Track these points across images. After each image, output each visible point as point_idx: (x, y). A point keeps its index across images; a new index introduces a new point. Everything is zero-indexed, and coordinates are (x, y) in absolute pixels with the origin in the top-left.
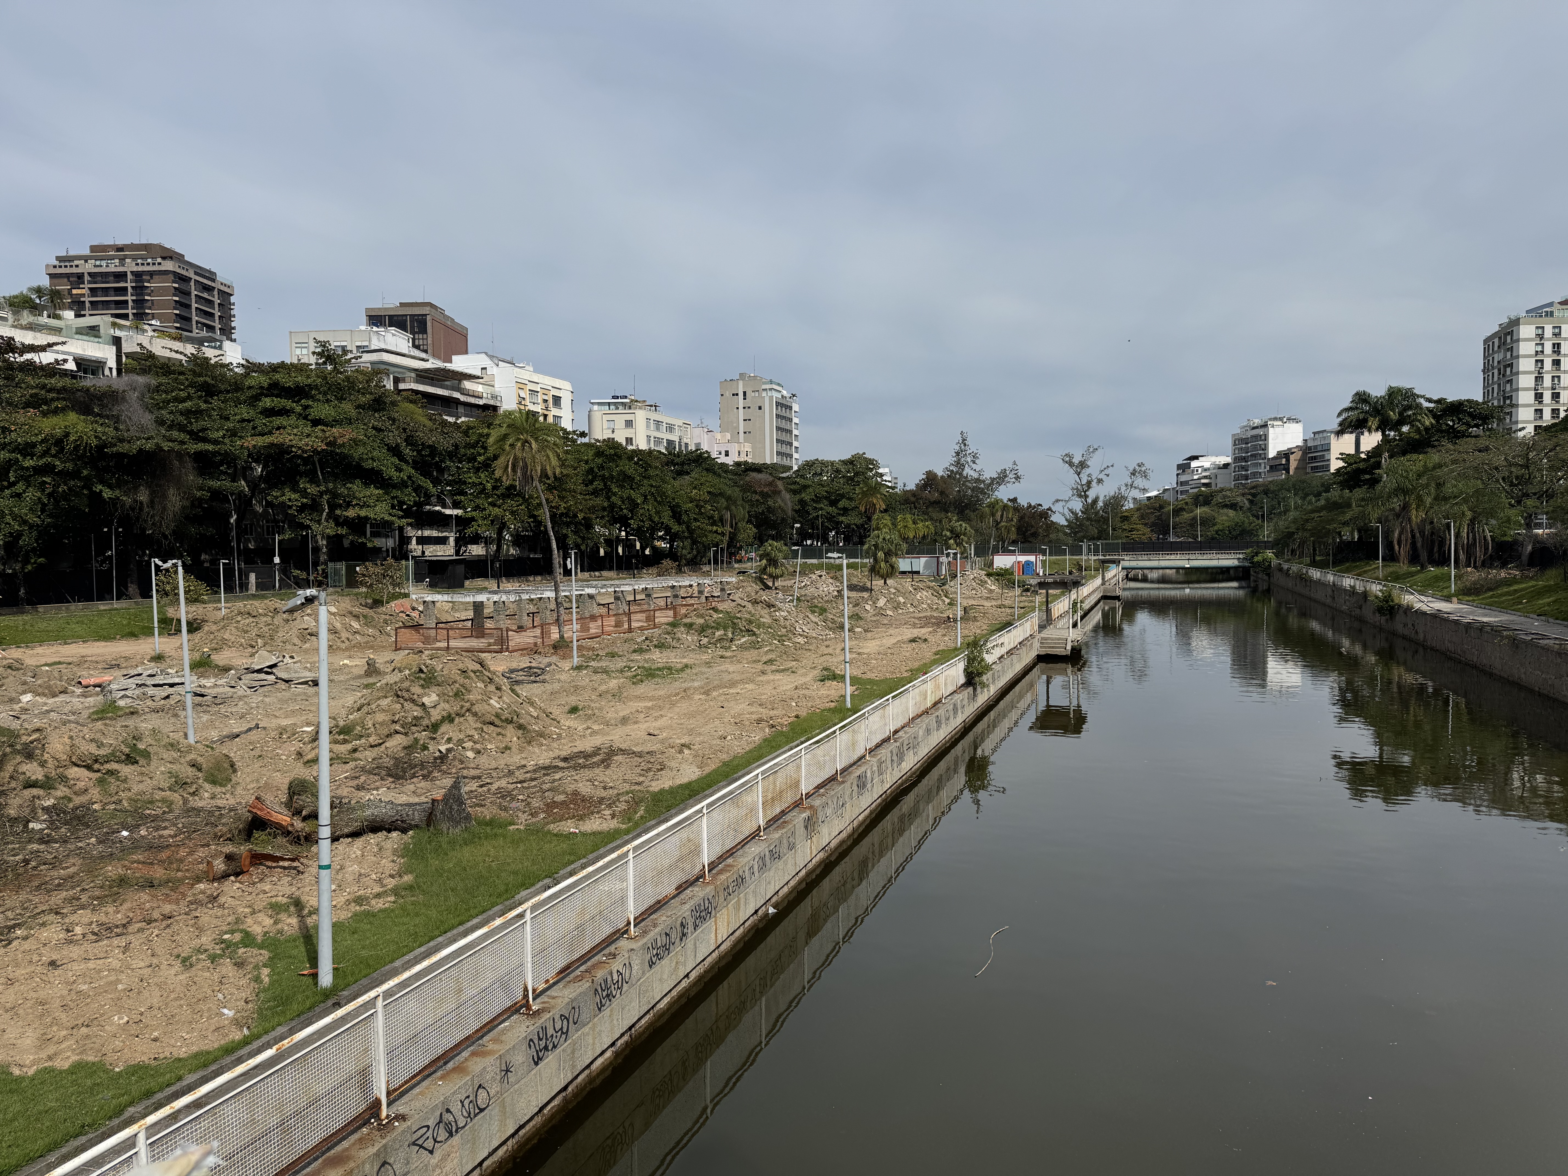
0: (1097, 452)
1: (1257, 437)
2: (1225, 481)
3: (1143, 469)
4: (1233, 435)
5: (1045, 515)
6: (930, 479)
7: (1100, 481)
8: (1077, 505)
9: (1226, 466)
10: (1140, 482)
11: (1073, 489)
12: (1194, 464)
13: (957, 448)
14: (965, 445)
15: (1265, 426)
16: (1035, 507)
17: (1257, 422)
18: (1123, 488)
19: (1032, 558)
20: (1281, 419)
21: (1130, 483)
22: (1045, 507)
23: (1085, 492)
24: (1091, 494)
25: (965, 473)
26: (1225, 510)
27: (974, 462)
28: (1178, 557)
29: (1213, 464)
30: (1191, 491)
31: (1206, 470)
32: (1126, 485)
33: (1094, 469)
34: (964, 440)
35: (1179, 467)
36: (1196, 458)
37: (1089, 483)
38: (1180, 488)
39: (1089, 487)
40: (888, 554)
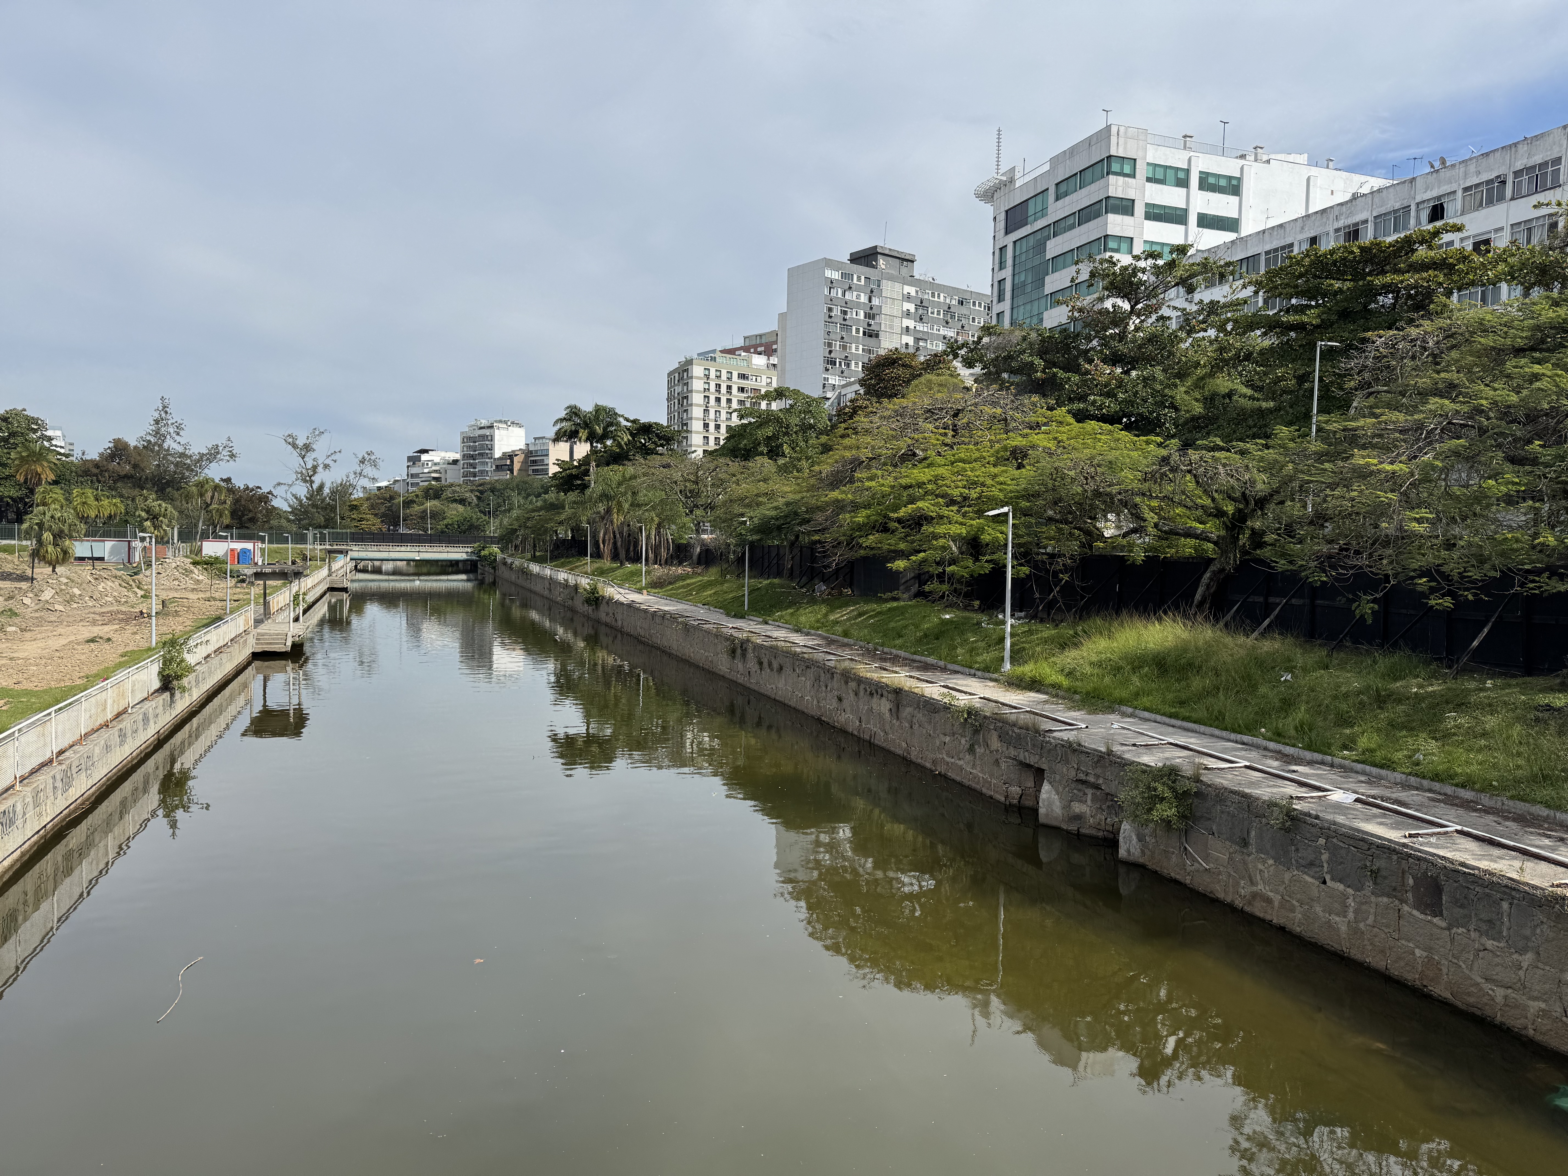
0: (323, 436)
1: (483, 437)
2: (454, 477)
3: (373, 458)
4: (462, 433)
5: (264, 498)
6: (119, 450)
7: (326, 466)
8: (302, 491)
9: (455, 462)
10: (369, 470)
11: (297, 472)
12: (424, 457)
13: (156, 415)
14: (166, 412)
15: (491, 427)
16: (252, 490)
17: (484, 423)
18: (352, 476)
19: (249, 546)
20: (505, 422)
21: (359, 470)
22: (265, 490)
23: (310, 477)
24: (317, 480)
25: (166, 446)
26: (455, 505)
27: (178, 434)
28: (409, 549)
29: (443, 458)
30: (421, 484)
31: (435, 464)
32: (355, 473)
33: (320, 453)
34: (164, 407)
35: (410, 459)
36: (426, 451)
37: (315, 468)
38: (410, 480)
39: (315, 472)
40: (58, 536)
